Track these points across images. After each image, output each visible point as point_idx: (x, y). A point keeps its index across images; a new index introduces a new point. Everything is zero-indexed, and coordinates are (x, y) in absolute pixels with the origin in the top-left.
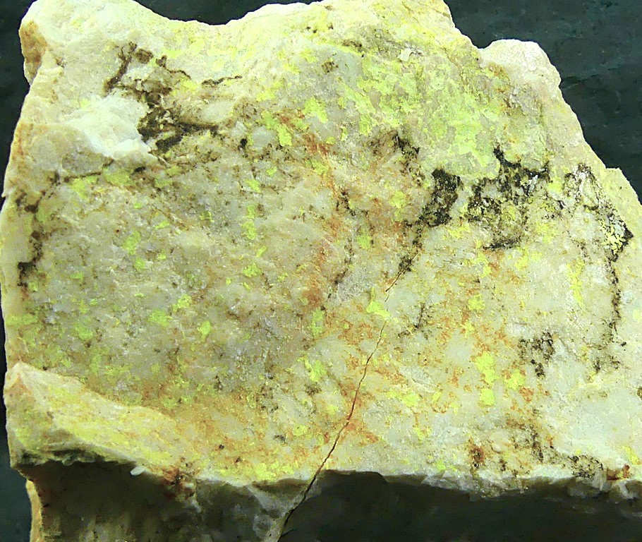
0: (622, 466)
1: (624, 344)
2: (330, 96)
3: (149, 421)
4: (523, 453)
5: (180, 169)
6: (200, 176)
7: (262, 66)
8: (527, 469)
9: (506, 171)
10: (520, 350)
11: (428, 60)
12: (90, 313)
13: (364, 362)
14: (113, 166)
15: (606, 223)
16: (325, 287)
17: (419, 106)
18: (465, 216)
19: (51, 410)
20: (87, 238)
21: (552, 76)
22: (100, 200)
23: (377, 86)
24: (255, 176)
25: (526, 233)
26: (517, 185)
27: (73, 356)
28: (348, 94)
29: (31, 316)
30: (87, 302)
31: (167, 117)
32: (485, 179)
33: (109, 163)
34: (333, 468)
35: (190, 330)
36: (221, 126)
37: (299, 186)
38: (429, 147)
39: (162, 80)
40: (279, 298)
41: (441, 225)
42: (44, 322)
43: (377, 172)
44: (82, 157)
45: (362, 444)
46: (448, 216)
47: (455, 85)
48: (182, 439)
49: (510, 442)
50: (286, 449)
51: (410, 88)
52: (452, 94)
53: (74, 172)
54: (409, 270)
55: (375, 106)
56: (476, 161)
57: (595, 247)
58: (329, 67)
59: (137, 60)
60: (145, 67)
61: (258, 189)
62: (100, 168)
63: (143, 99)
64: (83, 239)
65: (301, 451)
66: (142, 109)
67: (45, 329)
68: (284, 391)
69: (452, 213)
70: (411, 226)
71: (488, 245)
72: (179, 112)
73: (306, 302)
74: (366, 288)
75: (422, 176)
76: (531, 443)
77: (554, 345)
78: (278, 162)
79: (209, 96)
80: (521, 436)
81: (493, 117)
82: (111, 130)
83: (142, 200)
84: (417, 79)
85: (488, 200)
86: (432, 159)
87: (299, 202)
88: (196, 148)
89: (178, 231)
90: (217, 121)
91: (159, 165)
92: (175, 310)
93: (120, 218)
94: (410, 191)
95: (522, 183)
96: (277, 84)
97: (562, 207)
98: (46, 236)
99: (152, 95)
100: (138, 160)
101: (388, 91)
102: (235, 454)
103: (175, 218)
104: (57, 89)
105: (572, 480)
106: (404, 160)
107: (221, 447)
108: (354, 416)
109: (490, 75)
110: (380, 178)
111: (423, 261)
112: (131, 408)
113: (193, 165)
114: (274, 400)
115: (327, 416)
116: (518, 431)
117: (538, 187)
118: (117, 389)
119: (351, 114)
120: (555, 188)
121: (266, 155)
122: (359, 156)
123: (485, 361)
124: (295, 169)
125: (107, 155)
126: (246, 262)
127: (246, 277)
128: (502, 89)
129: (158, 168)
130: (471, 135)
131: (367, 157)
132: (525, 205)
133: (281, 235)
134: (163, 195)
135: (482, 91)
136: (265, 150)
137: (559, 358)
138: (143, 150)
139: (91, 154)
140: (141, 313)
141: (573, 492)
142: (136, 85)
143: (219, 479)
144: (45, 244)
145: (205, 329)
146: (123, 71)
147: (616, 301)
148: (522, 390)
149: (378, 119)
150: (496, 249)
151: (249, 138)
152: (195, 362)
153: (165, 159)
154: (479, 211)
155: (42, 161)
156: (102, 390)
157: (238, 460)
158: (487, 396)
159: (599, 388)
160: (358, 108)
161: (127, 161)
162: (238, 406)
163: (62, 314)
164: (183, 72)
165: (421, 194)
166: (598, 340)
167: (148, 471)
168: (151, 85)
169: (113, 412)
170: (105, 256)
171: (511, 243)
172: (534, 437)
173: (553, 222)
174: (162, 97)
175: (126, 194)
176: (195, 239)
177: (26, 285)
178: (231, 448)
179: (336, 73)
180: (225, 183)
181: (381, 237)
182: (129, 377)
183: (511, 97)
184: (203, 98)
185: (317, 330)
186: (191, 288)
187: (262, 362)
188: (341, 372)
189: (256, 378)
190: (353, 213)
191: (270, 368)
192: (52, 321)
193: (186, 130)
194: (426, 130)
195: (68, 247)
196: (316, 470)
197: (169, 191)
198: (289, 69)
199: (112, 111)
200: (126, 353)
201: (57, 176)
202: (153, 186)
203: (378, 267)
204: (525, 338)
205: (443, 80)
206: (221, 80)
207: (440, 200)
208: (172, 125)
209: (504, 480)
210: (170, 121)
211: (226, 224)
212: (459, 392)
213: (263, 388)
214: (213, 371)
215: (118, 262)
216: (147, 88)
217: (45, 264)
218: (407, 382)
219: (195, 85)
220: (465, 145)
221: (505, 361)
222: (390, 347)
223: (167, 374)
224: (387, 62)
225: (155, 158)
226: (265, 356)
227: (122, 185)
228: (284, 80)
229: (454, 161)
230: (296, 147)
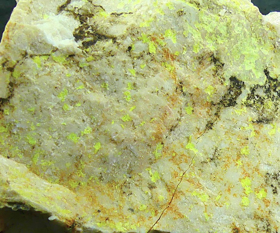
2: (179, 30)
3: (61, 192)
5: (94, 58)
6: (104, 64)
7: (145, 8)
9: (269, 82)
10: (266, 178)
11: (234, 17)
12: (36, 130)
13: (181, 175)
14: (57, 52)
16: (165, 132)
17: (227, 41)
18: (245, 103)
19: (9, 180)
20: (39, 89)
22: (48, 70)
23: (205, 27)
24: (134, 67)
25: (276, 116)
26: (275, 90)
27: (24, 153)
28: (189, 29)
29: (4, 128)
30: (35, 124)
31: (90, 30)
32: (257, 85)
33: (55, 50)
34: (158, 229)
35: (89, 146)
36: (118, 38)
37: (157, 76)
38: (230, 63)
39: (89, 9)
40: (139, 134)
41: (231, 106)
42: (10, 132)
43: (200, 74)
44: (41, 45)
45: (175, 218)
46: (235, 102)
47: (248, 32)
48: (79, 204)
49: (255, 227)
50: (134, 217)
51: (223, 31)
52: (245, 37)
53: (36, 53)
54: (211, 129)
55: (203, 38)
56: (254, 75)
58: (181, 13)
61: (135, 75)
62: (50, 52)
63: (78, 18)
64: (37, 90)
65: (141, 218)
66: (77, 24)
67: (11, 136)
68: (136, 185)
69: (238, 101)
70: (215, 105)
71: (255, 121)
72: (97, 28)
73: (153, 138)
74: (187, 136)
75: (224, 79)
76: (266, 229)
78: (147, 61)
79: (114, 21)
80: (261, 224)
81: (266, 52)
82: (58, 33)
83: (71, 73)
84: (227, 26)
85: (258, 96)
86: (230, 71)
87: (156, 84)
88: (104, 48)
89: (89, 92)
90: (116, 35)
91: (82, 55)
92: (82, 135)
93: (58, 81)
94: (216, 86)
95: (277, 90)
96: (151, 19)
98: (16, 86)
99: (83, 17)
100: (71, 50)
101: (211, 30)
102: (106, 216)
103: (88, 85)
104: (32, 7)
106: (215, 69)
107: (99, 211)
108: (173, 203)
109: (267, 29)
110: (201, 77)
111: (219, 125)
112: (53, 184)
113: (101, 57)
114: (130, 190)
115: (158, 201)
116: (260, 222)
118: (46, 173)
119: (189, 40)
121: (141, 57)
122: (191, 64)
123: (246, 182)
124: (156, 66)
125: (55, 46)
126: (124, 113)
127: (123, 121)
128: (273, 38)
129: (81, 56)
130: (253, 60)
131: (195, 65)
132: (277, 102)
133: (145, 101)
134: (83, 72)
135: (262, 38)
136: (140, 54)
138: (75, 46)
139: (46, 44)
140: (63, 133)
142: (75, 10)
143: (94, 227)
144: (16, 90)
145: (97, 147)
146: (69, 2)
148: (264, 200)
149: (203, 45)
150: (259, 123)
151: (133, 46)
152: (90, 163)
153: (87, 52)
154: (252, 102)
155: (19, 44)
156: (38, 173)
157: (107, 219)
158: (245, 201)
160: (193, 38)
161: (65, 50)
162: (111, 190)
163: (21, 129)
164: (101, 7)
165: (222, 89)
167: (58, 219)
168: (83, 12)
170: (48, 100)
171: (268, 121)
172: (268, 226)
174: (88, 18)
175: (63, 68)
176: (98, 97)
177: (3, 111)
178: (105, 212)
179: (184, 17)
180: (117, 69)
181: (198, 109)
182: (53, 167)
183: (277, 43)
184: (110, 22)
185: (157, 154)
186: (92, 124)
187: (126, 169)
188: (168, 178)
189: (123, 177)
190: (184, 94)
191: (130, 172)
192: (15, 132)
193: (99, 38)
194: (229, 54)
195: (27, 92)
196: (149, 229)
197: (86, 69)
198: (159, 12)
199: (60, 22)
200: (53, 154)
201: (26, 54)
202: (78, 66)
203: (194, 125)
204: (269, 172)
205: (241, 28)
206: (122, 14)
207: (232, 93)
208: (92, 34)
210: (91, 32)
211: (115, 92)
212: (230, 196)
213: (125, 182)
214: (100, 170)
215: (53, 104)
216: (81, 13)
217: (14, 101)
218: (203, 188)
219: (107, 15)
220: (249, 65)
221: (257, 184)
222: (196, 169)
223: (74, 169)
224: (212, 15)
225: (81, 50)
226: (128, 165)
227: (61, 63)
228: (155, 17)
229: (242, 73)
230: (158, 54)
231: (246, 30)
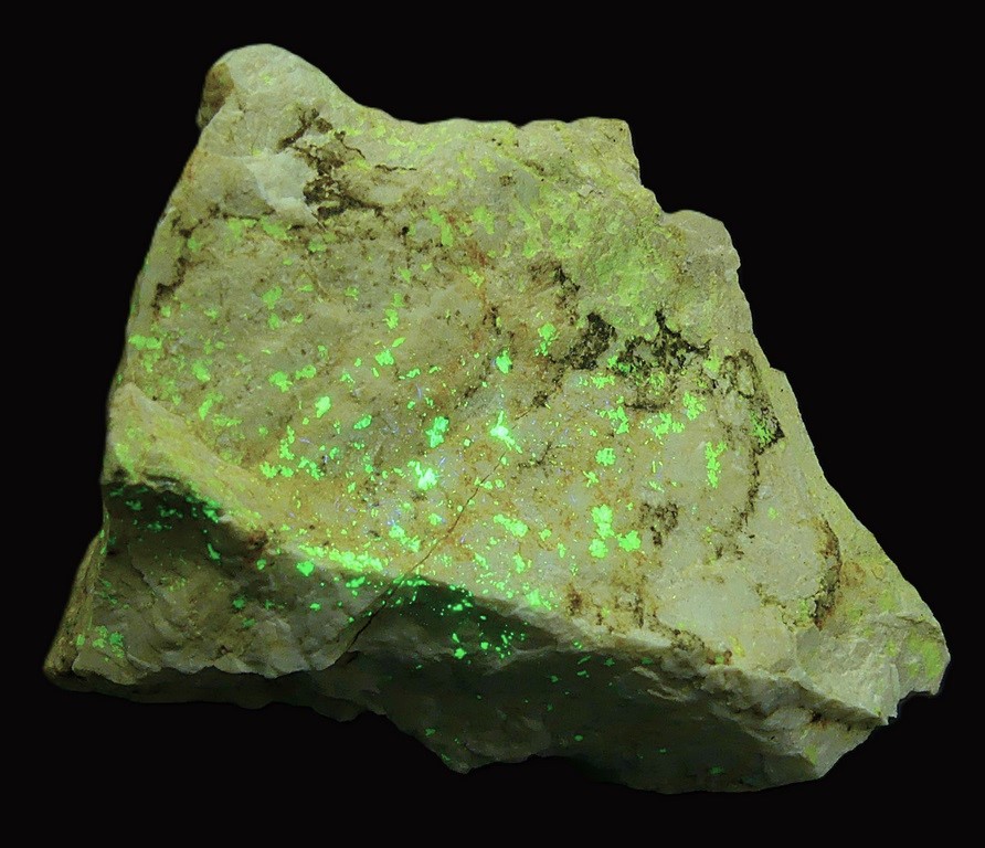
0: (724, 651)
1: (752, 537)
2: (501, 210)
4: (623, 614)
5: (337, 238)
6: (355, 251)
7: (440, 163)
8: (623, 629)
9: (665, 337)
10: (641, 513)
11: (607, 202)
12: (213, 355)
13: (478, 482)
14: (272, 216)
15: (759, 416)
16: (454, 397)
17: (588, 244)
18: (613, 368)
19: (155, 434)
20: (230, 277)
21: (733, 259)
22: (252, 245)
23: (550, 213)
24: (409, 267)
26: (673, 354)
27: (184, 395)
28: (519, 212)
29: (155, 341)
30: (212, 343)
31: (334, 187)
32: (641, 338)
33: (270, 212)
34: (423, 574)
35: (308, 403)
36: (386, 208)
37: (450, 288)
38: (590, 288)
39: (336, 152)
40: (405, 393)
41: (585, 370)
42: (166, 351)
43: (532, 299)
44: (245, 197)
45: (458, 559)
46: (594, 363)
49: (612, 600)
50: (378, 547)
51: (583, 224)
53: (233, 211)
54: (544, 406)
55: (545, 232)
57: (742, 434)
58: (507, 181)
59: (316, 127)
60: (322, 136)
61: (409, 280)
62: (259, 214)
63: (315, 163)
64: (226, 278)
65: (392, 551)
66: (312, 174)
67: (165, 359)
68: (388, 490)
69: (600, 362)
70: (554, 362)
71: (630, 404)
72: (348, 186)
73: (431, 405)
75: (578, 317)
76: (634, 607)
77: (678, 519)
78: (435, 259)
79: (379, 179)
80: (625, 598)
81: (662, 279)
82: (278, 183)
83: (292, 258)
84: (592, 217)
85: (639, 359)
86: (590, 302)
89: (321, 300)
90: (383, 202)
91: (317, 228)
92: (298, 378)
93: (267, 268)
94: (561, 327)
95: (678, 354)
96: (451, 184)
97: (715, 387)
98: (191, 265)
99: (325, 164)
100: (299, 217)
102: (325, 537)
103: (320, 285)
104: (234, 131)
105: (668, 651)
107: (312, 528)
108: (456, 531)
109: (668, 235)
110: (534, 305)
111: (560, 401)
112: (229, 464)
113: (350, 238)
114: (376, 497)
115: (428, 524)
116: (623, 592)
117: (695, 362)
118: (220, 441)
119: (518, 233)
120: (712, 366)
121: (424, 249)
122: (517, 278)
123: (602, 516)
124: (450, 271)
125: (270, 204)
126: (381, 349)
127: (378, 364)
128: (677, 253)
129: (315, 230)
130: (636, 290)
131: (524, 281)
132: (677, 375)
134: (313, 260)
135: (656, 250)
136: (425, 243)
137: (681, 533)
138: (305, 211)
139: (255, 198)
140: (262, 370)
141: (666, 665)
142: (310, 150)
144: (188, 272)
145: (323, 405)
146: (300, 134)
147: (753, 493)
149: (544, 245)
150: (638, 410)
151: (412, 228)
152: (306, 436)
153: (324, 225)
154: (627, 368)
155: (207, 190)
156: (204, 438)
157: (327, 544)
159: (717, 573)
160: (526, 229)
161: (287, 215)
163: (186, 347)
164: (359, 151)
165: (572, 333)
166: (725, 526)
167: (236, 522)
168: (325, 155)
169: (212, 461)
170: (243, 301)
171: (655, 408)
173: (702, 398)
174: (333, 168)
175: (279, 247)
177: (159, 309)
178: (322, 531)
179: (513, 189)
180: (377, 265)
181: (522, 365)
182: (235, 433)
183: (685, 263)
184: (373, 179)
186: (319, 360)
187: (372, 456)
189: (363, 471)
190: (498, 332)
191: (379, 463)
192: (175, 352)
193: (350, 204)
194: (590, 270)
195: (208, 281)
196: (406, 571)
197: (320, 256)
198: (466, 173)
199: (283, 166)
200: (238, 406)
201: (218, 209)
202: (306, 247)
203: (511, 393)
204: (649, 503)
205: (618, 226)
206: (395, 169)
207: (590, 345)
208: (338, 196)
209: (598, 635)
210: (336, 191)
211: (369, 306)
212: (570, 536)
213: (367, 482)
214: (321, 450)
215: (253, 311)
216: (320, 155)
217: (182, 293)
218: (517, 513)
219: (367, 166)
220: (627, 298)
222: (508, 475)
223: (273, 441)
224: (565, 192)
225: (315, 221)
227: (276, 237)
228: (459, 182)
229: (612, 310)
230: (456, 250)
231: (627, 230)
